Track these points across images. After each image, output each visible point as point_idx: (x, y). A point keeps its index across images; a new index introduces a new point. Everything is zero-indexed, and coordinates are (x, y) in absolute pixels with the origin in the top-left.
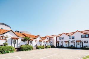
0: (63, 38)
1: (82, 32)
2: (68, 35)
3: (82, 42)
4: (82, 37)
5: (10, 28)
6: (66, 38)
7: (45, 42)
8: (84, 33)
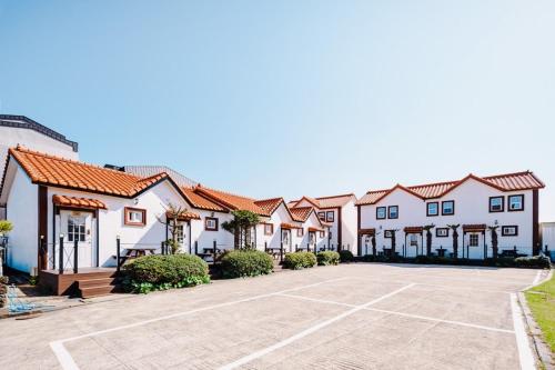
0: (393, 211)
1: (494, 182)
2: (424, 199)
3: (493, 229)
4: (495, 209)
5: (75, 149)
6: (413, 213)
7: (306, 231)
8: (505, 190)
